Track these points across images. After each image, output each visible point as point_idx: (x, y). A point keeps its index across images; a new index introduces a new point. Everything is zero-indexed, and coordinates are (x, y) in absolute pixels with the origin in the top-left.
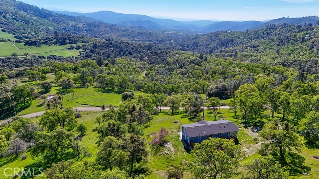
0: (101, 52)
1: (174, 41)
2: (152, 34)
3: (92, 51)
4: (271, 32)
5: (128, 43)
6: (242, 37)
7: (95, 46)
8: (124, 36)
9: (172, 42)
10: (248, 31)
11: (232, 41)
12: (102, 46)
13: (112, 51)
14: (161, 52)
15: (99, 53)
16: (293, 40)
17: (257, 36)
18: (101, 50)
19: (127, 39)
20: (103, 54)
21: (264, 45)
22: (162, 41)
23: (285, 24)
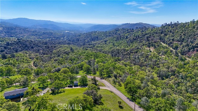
0: (12, 47)
1: (66, 38)
2: (53, 33)
3: (5, 48)
4: (117, 33)
5: (32, 41)
6: (103, 35)
7: (8, 44)
8: (33, 35)
9: (65, 38)
10: (106, 31)
11: (97, 37)
12: (13, 44)
13: (20, 47)
14: (52, 46)
15: (10, 48)
16: (123, 38)
17: (110, 34)
18: (12, 46)
19: (35, 37)
20: (13, 49)
21: (110, 40)
22: (58, 38)
23: (123, 28)
